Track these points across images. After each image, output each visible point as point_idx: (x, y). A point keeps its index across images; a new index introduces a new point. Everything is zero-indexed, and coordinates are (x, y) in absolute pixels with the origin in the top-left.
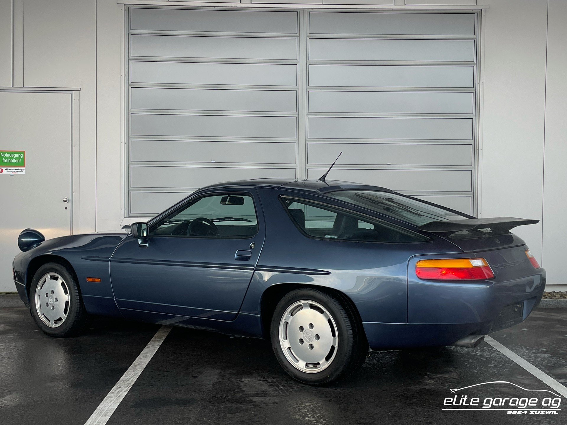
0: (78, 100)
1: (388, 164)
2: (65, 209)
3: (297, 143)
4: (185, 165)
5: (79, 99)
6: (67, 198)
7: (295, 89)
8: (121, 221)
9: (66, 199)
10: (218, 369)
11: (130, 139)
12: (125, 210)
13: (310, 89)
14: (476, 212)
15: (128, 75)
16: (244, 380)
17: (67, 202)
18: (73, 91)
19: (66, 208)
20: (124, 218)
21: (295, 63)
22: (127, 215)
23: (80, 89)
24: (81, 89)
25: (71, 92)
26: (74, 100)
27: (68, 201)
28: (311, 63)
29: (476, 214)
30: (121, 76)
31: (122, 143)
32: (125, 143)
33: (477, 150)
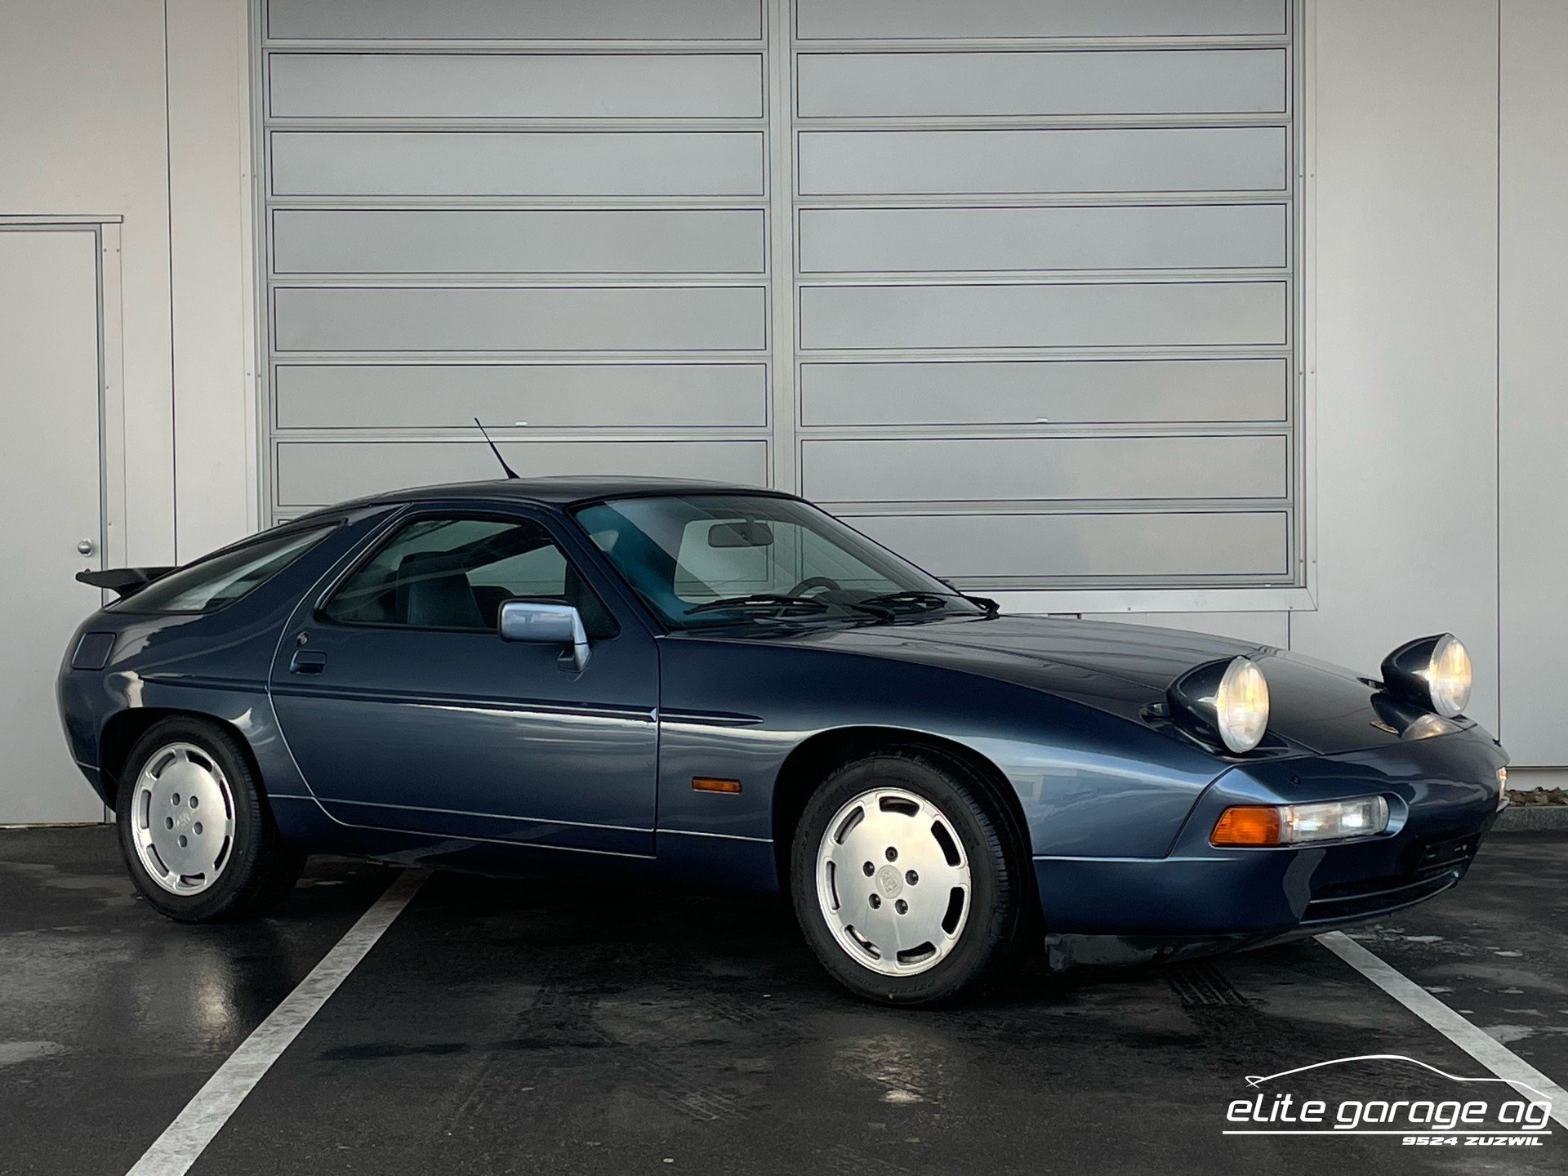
0: (118, 251)
1: (1041, 421)
3: (769, 365)
4: (438, 435)
5: (118, 248)
6: (89, 539)
7: (759, 205)
9: (87, 544)
10: (534, 983)
11: (274, 363)
13: (804, 205)
14: (1302, 558)
15: (263, 172)
16: (600, 1004)
17: (90, 554)
18: (101, 223)
21: (758, 127)
23: (122, 216)
24: (125, 219)
25: (96, 227)
26: (105, 250)
27: (94, 549)
29: (1302, 564)
30: (244, 175)
31: (249, 374)
32: (259, 376)
33: (1301, 373)
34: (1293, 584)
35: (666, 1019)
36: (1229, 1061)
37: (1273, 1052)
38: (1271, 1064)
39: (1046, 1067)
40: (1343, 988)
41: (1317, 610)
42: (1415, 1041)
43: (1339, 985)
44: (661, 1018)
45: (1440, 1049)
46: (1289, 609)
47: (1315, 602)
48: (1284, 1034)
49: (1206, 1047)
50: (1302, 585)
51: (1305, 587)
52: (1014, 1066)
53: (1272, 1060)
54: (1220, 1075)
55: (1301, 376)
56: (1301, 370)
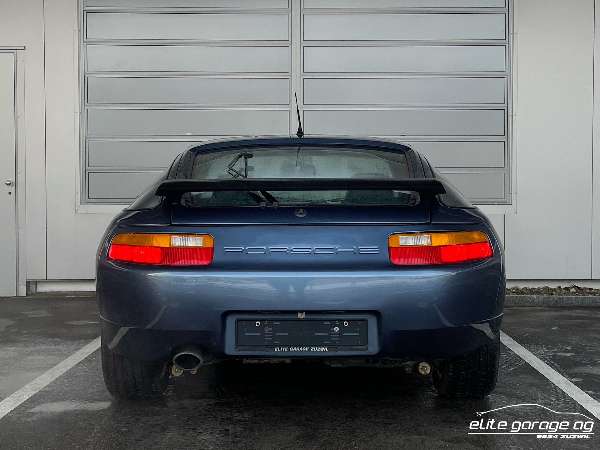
1: (403, 135)
2: (8, 195)
3: (290, 111)
5: (23, 60)
6: (10, 180)
7: (287, 44)
8: (77, 209)
12: (82, 195)
14: (510, 192)
17: (11, 186)
18: (16, 50)
19: (10, 193)
20: (81, 204)
22: (84, 200)
23: (25, 47)
25: (14, 51)
26: (18, 61)
27: (13, 184)
29: (510, 195)
30: (75, 30)
31: (76, 112)
32: (80, 113)
33: (510, 116)
34: (507, 203)
41: (516, 214)
46: (505, 213)
47: (516, 210)
50: (510, 204)
51: (512, 204)
55: (511, 117)
56: (511, 114)
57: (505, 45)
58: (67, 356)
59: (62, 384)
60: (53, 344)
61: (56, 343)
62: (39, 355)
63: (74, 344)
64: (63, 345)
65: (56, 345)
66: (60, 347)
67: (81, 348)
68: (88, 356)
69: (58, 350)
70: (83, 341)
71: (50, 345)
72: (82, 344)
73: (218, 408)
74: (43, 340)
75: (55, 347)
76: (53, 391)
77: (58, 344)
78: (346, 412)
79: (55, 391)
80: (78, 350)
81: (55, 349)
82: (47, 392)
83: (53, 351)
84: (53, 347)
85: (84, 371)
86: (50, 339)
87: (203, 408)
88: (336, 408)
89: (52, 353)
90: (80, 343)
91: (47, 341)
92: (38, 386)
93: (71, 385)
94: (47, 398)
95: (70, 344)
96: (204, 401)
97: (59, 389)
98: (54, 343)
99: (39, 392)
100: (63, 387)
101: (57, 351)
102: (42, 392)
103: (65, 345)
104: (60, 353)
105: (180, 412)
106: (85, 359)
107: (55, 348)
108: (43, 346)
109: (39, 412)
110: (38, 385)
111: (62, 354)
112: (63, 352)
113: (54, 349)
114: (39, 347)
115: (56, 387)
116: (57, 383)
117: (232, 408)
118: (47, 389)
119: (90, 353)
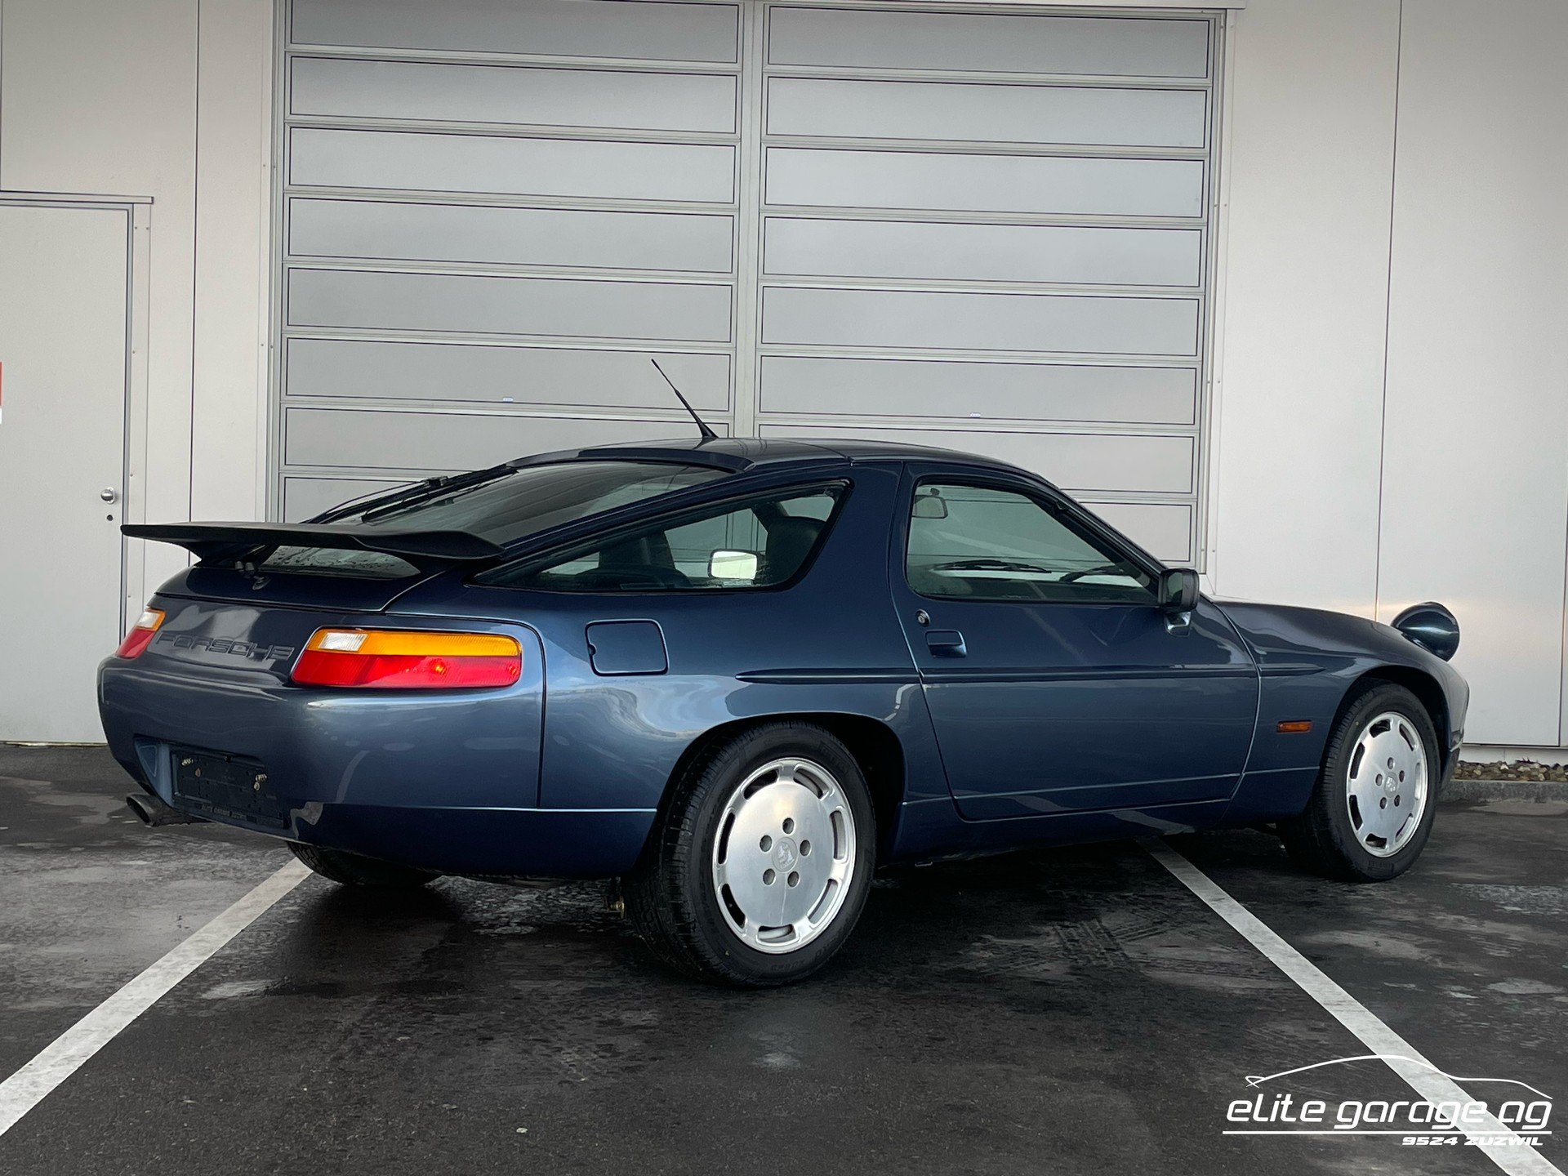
0: (147, 229)
1: (974, 415)
2: (107, 521)
3: (733, 357)
4: (433, 407)
5: (148, 226)
6: (112, 489)
7: (729, 211)
9: (110, 491)
11: (286, 336)
13: (770, 213)
14: (1203, 547)
15: (283, 162)
17: (112, 501)
18: (133, 203)
19: (110, 518)
21: (730, 142)
23: (152, 198)
24: (155, 199)
25: (128, 207)
26: (136, 228)
27: (117, 498)
28: (772, 142)
29: (1203, 553)
30: (264, 166)
32: (272, 347)
33: (1209, 382)
35: (565, 963)
36: (1113, 1031)
37: (1156, 1021)
38: (1154, 1036)
39: (931, 1031)
40: (1227, 953)
42: (1297, 1014)
43: (1224, 950)
44: (559, 962)
45: (1323, 1025)
47: (1213, 587)
48: (1169, 1002)
49: (1091, 1014)
50: (1202, 571)
51: (1205, 574)
52: (898, 1029)
53: (1155, 1032)
54: (1103, 1047)
55: (1209, 385)
56: (1209, 379)
57: (1201, 230)
58: (256, 882)
59: (256, 942)
60: (221, 856)
61: (227, 854)
62: (194, 878)
63: (266, 855)
64: (243, 858)
65: (227, 857)
66: (238, 863)
67: (282, 866)
68: (301, 884)
69: (234, 869)
70: (283, 849)
71: (215, 858)
72: (283, 857)
73: (589, 1000)
74: (197, 845)
75: (226, 862)
76: (241, 956)
77: (231, 856)
78: (851, 1014)
79: (245, 957)
80: (278, 870)
81: (226, 866)
82: (229, 957)
83: (223, 871)
84: (223, 862)
85: (298, 914)
86: (210, 844)
87: (557, 999)
88: (831, 1006)
89: (223, 874)
90: (278, 855)
91: (206, 848)
92: (208, 945)
93: (276, 944)
94: (230, 971)
95: (257, 857)
96: (559, 985)
97: (253, 953)
98: (220, 852)
99: (212, 957)
100: (260, 948)
101: (232, 871)
102: (217, 957)
103: (247, 857)
104: (239, 875)
105: (512, 1007)
106: (295, 889)
107: (227, 864)
108: (200, 858)
109: (220, 999)
110: (207, 942)
111: (243, 877)
112: (245, 873)
113: (224, 866)
114: (192, 861)
115: (246, 948)
116: (246, 939)
117: (620, 999)
118: (227, 952)
119: (304, 878)
